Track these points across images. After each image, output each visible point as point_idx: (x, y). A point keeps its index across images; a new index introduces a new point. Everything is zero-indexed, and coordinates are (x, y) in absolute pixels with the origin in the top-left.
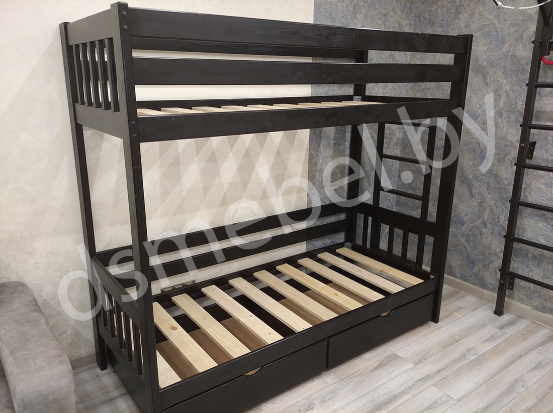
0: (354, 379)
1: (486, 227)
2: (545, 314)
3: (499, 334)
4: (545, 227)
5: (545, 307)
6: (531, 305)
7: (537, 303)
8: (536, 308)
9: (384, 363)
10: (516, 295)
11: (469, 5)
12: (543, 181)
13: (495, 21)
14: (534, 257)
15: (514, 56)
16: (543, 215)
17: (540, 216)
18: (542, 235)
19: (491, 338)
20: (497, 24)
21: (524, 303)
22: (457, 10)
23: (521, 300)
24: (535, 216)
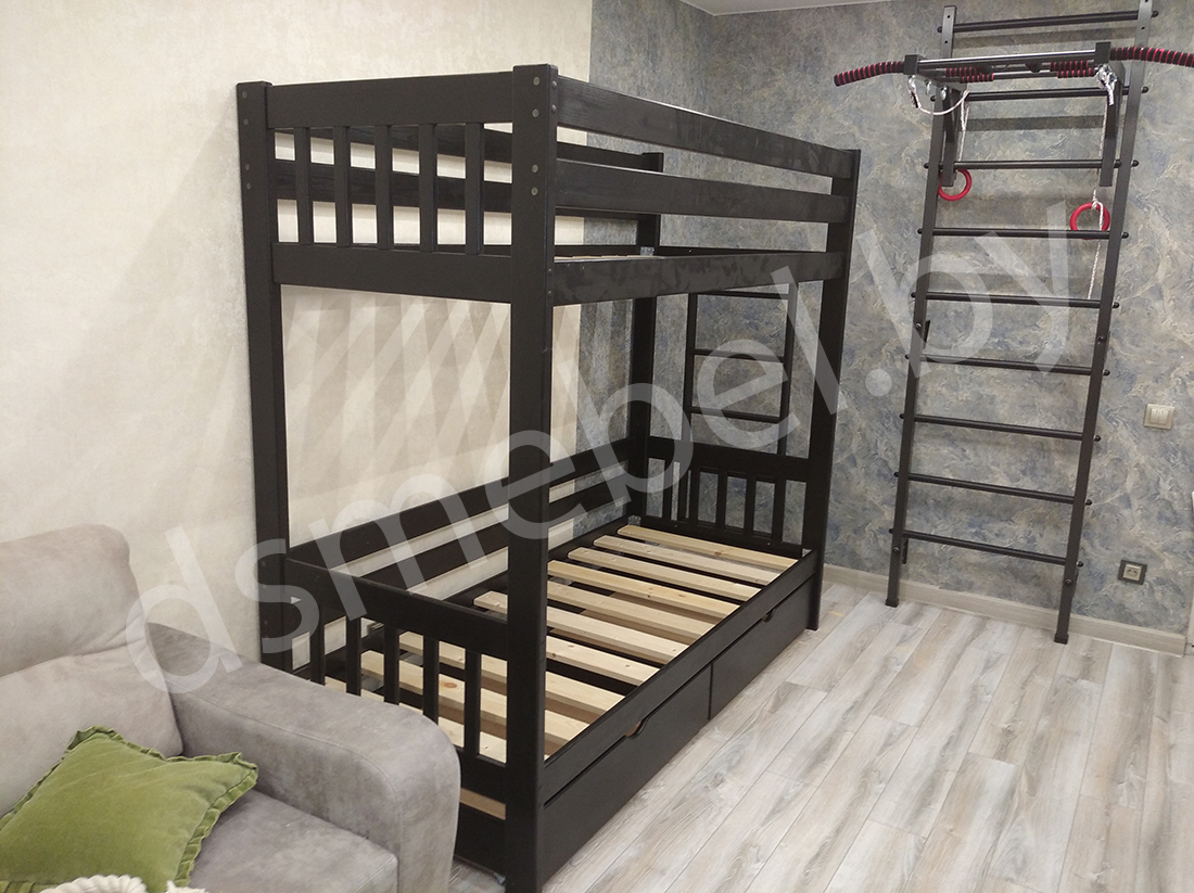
0: (755, 728)
1: (855, 464)
2: (960, 593)
3: (911, 631)
4: (952, 453)
5: (959, 582)
6: (937, 581)
7: (945, 578)
8: (946, 586)
9: (782, 698)
10: (911, 569)
11: (809, 101)
12: (945, 382)
13: (855, 129)
14: (937, 503)
15: (888, 186)
16: (948, 435)
17: (943, 437)
18: (948, 467)
19: (904, 640)
20: (857, 135)
21: (926, 581)
22: (789, 108)
23: (920, 578)
24: (934, 437)
